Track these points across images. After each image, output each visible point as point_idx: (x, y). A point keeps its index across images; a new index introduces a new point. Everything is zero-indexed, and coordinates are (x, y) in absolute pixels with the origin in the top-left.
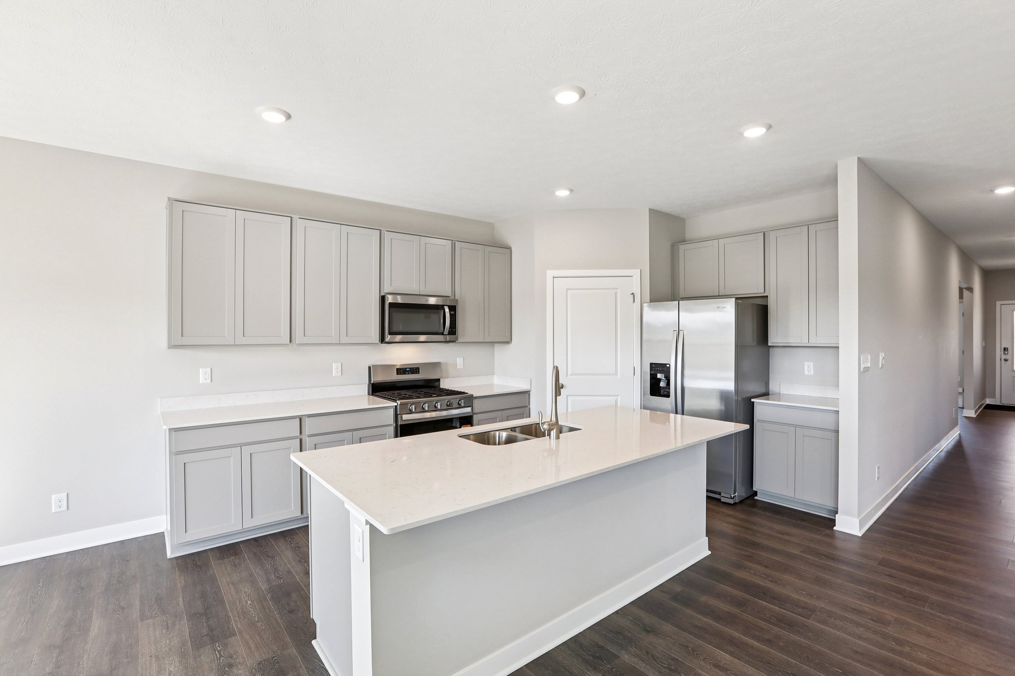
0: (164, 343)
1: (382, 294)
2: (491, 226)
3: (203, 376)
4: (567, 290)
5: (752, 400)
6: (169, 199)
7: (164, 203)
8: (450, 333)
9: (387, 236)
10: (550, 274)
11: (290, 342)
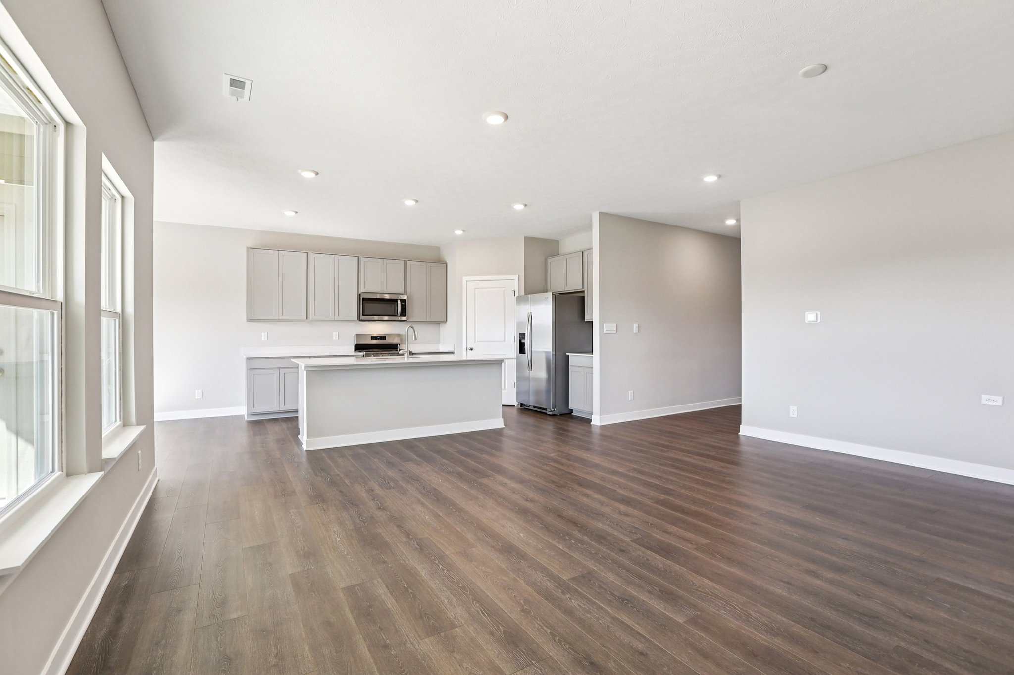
0: (244, 319)
1: (360, 293)
2: (438, 249)
3: (264, 336)
4: (475, 289)
5: (567, 354)
6: (247, 247)
7: (245, 249)
8: (401, 316)
9: (362, 260)
10: (465, 279)
11: (307, 319)
